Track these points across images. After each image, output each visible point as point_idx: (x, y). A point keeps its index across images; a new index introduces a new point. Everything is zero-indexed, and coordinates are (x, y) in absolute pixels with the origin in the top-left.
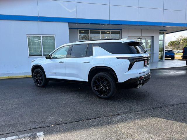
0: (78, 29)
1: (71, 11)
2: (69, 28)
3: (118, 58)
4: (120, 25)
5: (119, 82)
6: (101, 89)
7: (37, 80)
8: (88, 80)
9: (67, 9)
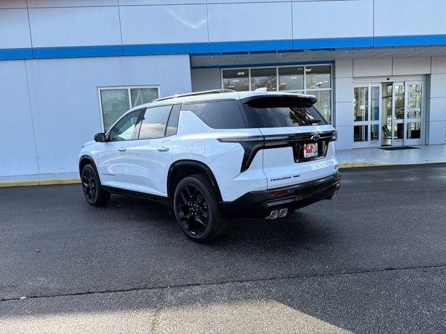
0: (221, 67)
1: (194, 26)
2: (192, 68)
3: (220, 140)
4: (330, 49)
5: (224, 200)
6: (191, 217)
7: (88, 189)
8: (168, 193)
9: (185, 23)
